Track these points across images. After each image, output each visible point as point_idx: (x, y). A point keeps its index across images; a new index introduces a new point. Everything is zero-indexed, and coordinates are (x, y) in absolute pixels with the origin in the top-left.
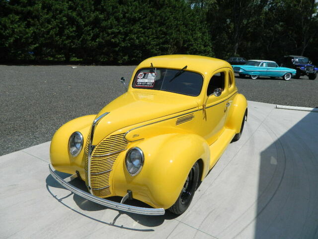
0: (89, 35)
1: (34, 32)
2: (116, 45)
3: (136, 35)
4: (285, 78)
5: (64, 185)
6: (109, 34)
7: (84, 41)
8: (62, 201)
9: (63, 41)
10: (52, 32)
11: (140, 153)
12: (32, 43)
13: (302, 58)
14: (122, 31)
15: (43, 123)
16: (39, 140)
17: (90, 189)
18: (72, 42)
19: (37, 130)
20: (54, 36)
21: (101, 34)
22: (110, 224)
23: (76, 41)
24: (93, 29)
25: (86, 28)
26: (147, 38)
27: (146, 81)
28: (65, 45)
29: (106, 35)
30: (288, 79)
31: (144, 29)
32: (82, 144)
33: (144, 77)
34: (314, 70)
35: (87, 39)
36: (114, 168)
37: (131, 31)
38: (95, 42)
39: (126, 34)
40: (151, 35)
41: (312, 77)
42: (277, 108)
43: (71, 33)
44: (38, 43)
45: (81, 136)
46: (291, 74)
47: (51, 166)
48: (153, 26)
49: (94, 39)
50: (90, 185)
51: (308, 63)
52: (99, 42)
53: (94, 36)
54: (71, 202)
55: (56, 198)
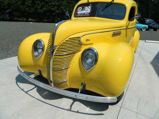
0: (39, 6)
1: (8, 3)
2: (53, 12)
3: (64, 7)
4: (143, 30)
5: (30, 80)
6: (50, 6)
7: (36, 9)
8: (28, 93)
9: (24, 8)
10: (18, 3)
11: (95, 52)
12: (7, 9)
13: (151, 20)
14: (57, 4)
15: (14, 46)
16: (11, 56)
17: (51, 82)
18: (30, 9)
19: (10, 50)
20: (20, 5)
21: (45, 5)
22: (68, 110)
23: (32, 9)
24: (41, 2)
25: (37, 2)
26: (70, 9)
27: (84, 12)
28: (26, 10)
29: (48, 6)
30: (144, 30)
31: (68, 4)
32: (43, 50)
33: (82, 10)
34: (157, 26)
35: (38, 8)
36: (71, 65)
37: (61, 4)
38: (42, 10)
39: (59, 6)
40: (72, 7)
41: (155, 29)
42: (145, 42)
43: (29, 4)
44: (11, 9)
45: (43, 43)
46: (146, 27)
47: (19, 67)
48: (73, 2)
49: (41, 8)
50: (51, 79)
51: (153, 22)
52: (44, 9)
53: (41, 6)
54: (35, 93)
55: (24, 91)
